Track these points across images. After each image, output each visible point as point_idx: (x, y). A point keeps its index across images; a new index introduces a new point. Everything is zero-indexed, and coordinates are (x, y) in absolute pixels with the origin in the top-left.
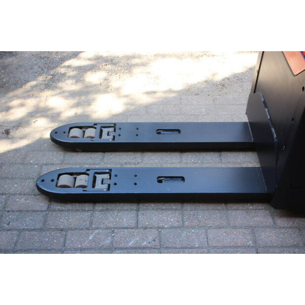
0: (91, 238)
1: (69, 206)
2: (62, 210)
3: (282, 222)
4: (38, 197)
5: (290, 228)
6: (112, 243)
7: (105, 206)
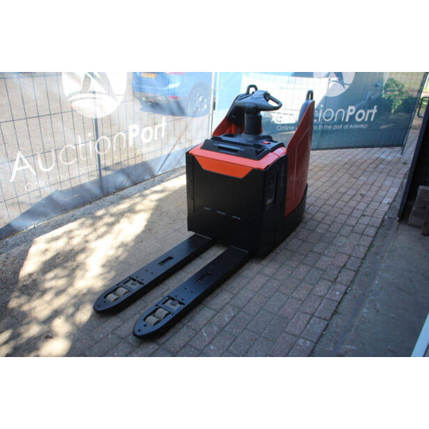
0: (205, 335)
1: (169, 335)
2: (168, 339)
3: (264, 263)
4: (141, 346)
5: (270, 262)
6: (219, 328)
7: (188, 317)
